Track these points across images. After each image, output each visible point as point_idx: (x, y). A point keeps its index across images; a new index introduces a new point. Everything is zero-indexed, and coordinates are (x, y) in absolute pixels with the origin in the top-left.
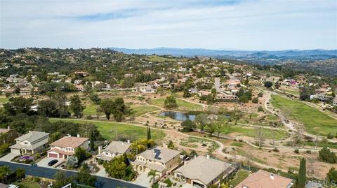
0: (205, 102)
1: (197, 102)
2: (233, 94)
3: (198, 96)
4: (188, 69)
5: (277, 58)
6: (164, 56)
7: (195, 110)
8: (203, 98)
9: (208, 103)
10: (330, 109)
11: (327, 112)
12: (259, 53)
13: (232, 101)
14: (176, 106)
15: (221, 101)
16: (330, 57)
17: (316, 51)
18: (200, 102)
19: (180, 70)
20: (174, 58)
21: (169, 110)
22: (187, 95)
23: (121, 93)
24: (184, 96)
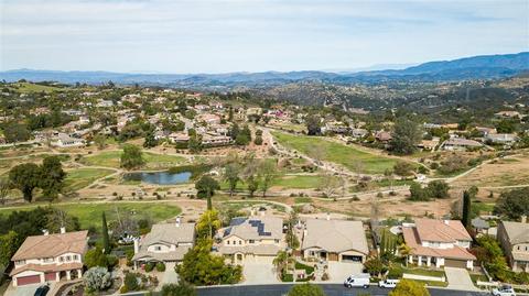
0: (186, 151)
1: (172, 152)
2: (223, 134)
3: (170, 143)
4: (115, 103)
5: (221, 84)
6: (45, 84)
7: (177, 165)
8: (181, 146)
9: (192, 152)
10: (353, 142)
11: (354, 146)
12: (196, 78)
13: (226, 145)
14: (141, 163)
15: (210, 146)
16: (287, 82)
17: (269, 73)
18: (178, 152)
19: (100, 105)
20: (67, 86)
21: (132, 171)
22: (151, 143)
23: (10, 151)
24: (146, 145)
